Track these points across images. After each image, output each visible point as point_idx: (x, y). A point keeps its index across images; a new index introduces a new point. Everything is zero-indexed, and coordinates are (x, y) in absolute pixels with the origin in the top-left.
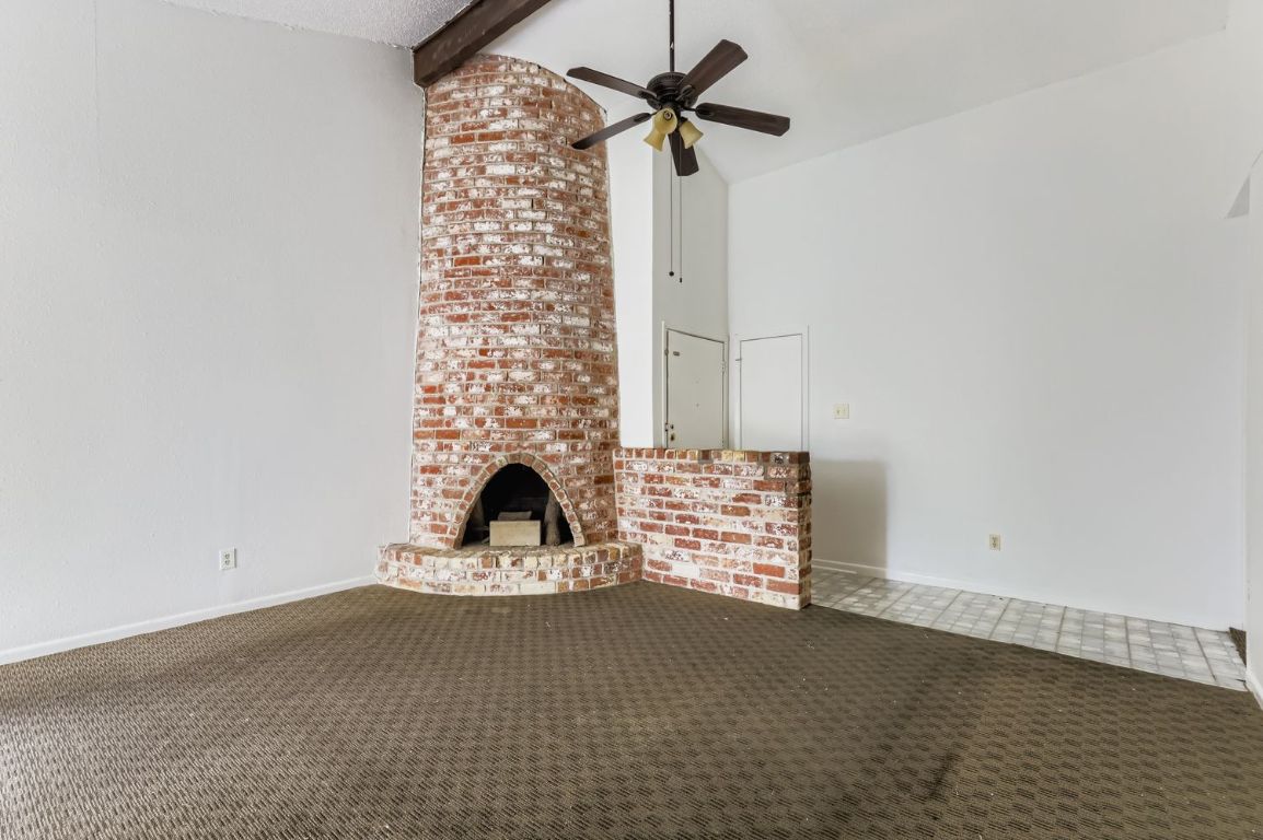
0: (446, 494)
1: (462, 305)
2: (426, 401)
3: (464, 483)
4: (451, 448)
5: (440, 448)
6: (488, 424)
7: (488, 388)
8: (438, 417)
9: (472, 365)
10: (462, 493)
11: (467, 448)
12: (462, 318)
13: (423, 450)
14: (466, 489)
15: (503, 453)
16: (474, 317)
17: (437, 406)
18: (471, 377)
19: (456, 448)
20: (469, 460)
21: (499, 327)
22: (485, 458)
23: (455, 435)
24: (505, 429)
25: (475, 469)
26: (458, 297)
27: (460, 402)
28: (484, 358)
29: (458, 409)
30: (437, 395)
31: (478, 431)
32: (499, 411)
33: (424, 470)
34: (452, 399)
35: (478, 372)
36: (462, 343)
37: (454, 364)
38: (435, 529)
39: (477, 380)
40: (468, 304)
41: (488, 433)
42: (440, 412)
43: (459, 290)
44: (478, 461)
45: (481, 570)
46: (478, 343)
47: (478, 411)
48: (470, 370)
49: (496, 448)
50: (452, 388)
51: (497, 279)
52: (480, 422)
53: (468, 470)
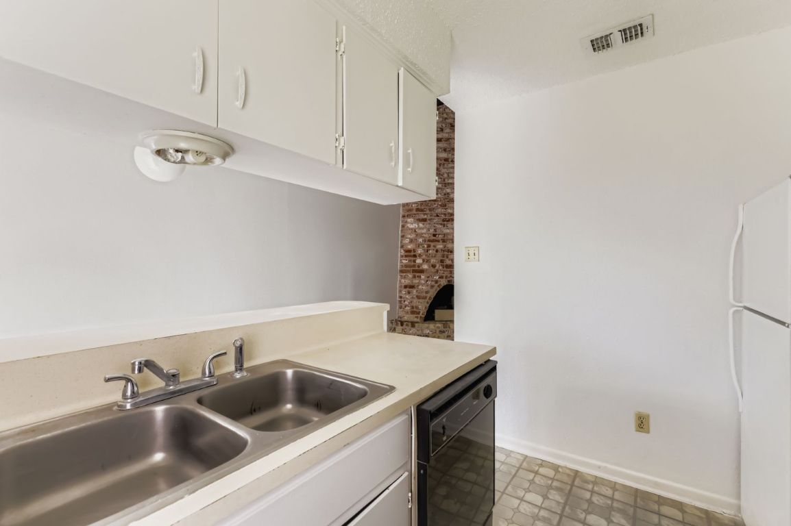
0: (418, 297)
1: (424, 214)
2: (406, 256)
3: (427, 292)
4: (420, 277)
5: (414, 277)
6: (437, 267)
7: (437, 251)
8: (413, 263)
9: (429, 241)
10: (426, 297)
11: (428, 277)
12: (424, 220)
13: (405, 278)
14: (428, 295)
15: (444, 279)
16: (429, 220)
17: (412, 259)
18: (429, 246)
19: (423, 277)
20: (429, 283)
21: (441, 224)
22: (436, 282)
23: (422, 271)
24: (445, 269)
25: (432, 287)
26: (422, 210)
27: (424, 257)
28: (434, 238)
29: (423, 260)
30: (412, 254)
31: (433, 270)
32: (442, 261)
33: (406, 287)
34: (420, 256)
35: (432, 244)
36: (424, 231)
37: (421, 240)
38: (413, 313)
39: (432, 247)
40: (427, 214)
41: (438, 271)
42: (415, 261)
43: (423, 207)
44: (433, 283)
46: (432, 231)
47: (433, 261)
48: (429, 243)
49: (441, 277)
50: (420, 251)
51: (440, 203)
52: (434, 266)
53: (429, 287)
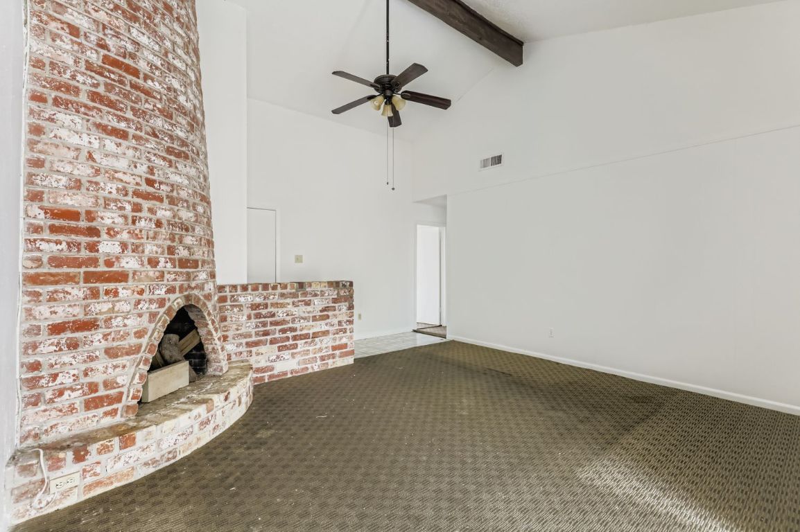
0: (111, 353)
1: (120, 119)
2: (53, 229)
3: (140, 334)
4: (116, 293)
5: (95, 294)
6: (162, 264)
7: (159, 224)
8: (84, 254)
9: (137, 194)
10: (140, 346)
11: (141, 292)
12: (115, 132)
13: (51, 299)
14: (144, 341)
15: (177, 294)
16: (135, 137)
17: (84, 240)
18: (137, 208)
19: (123, 293)
20: (144, 306)
21: (164, 159)
22: (162, 303)
23: (122, 277)
24: (177, 269)
25: (153, 316)
26: (111, 104)
27: (125, 236)
28: (150, 189)
29: (124, 246)
30: (83, 224)
31: (152, 272)
32: (171, 250)
33: (57, 329)
34: (112, 232)
35: (146, 204)
36: (122, 164)
37: (111, 188)
38: (90, 405)
39: (145, 214)
40: (127, 120)
41: (162, 275)
42: (93, 247)
43: (113, 97)
44: (154, 307)
45: (204, 415)
46: (142, 169)
47: (150, 249)
48: (137, 200)
49: (171, 290)
50: (109, 218)
51: (159, 106)
52: (153, 262)
53: (146, 317)
